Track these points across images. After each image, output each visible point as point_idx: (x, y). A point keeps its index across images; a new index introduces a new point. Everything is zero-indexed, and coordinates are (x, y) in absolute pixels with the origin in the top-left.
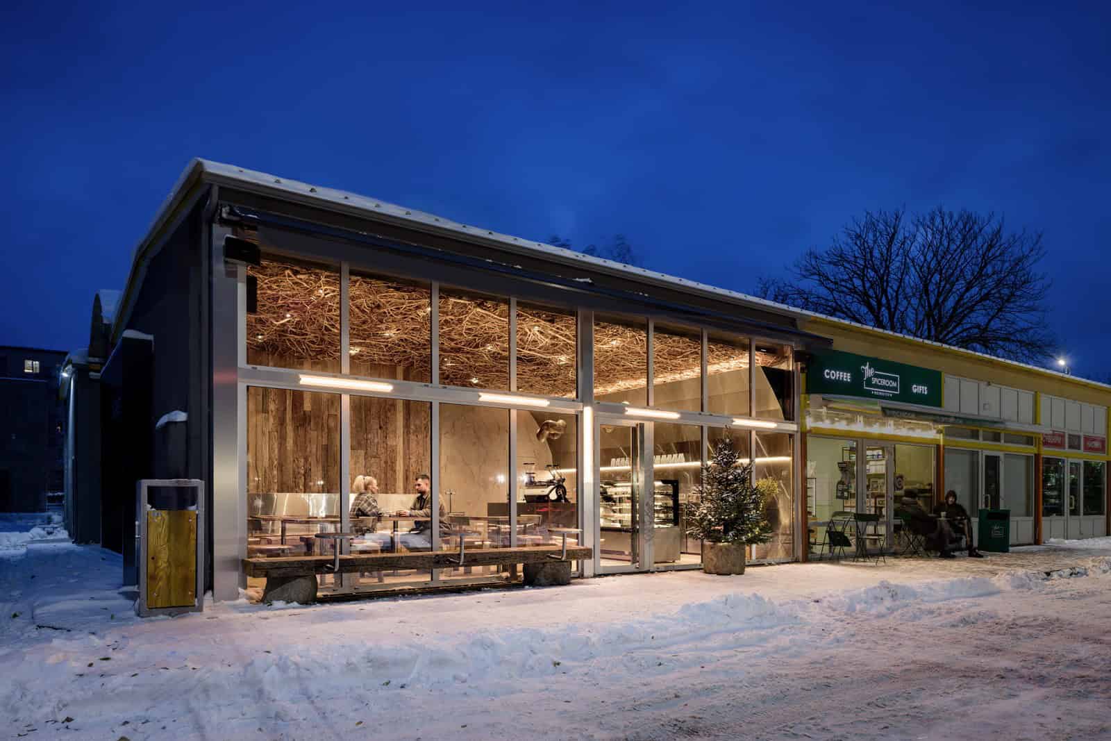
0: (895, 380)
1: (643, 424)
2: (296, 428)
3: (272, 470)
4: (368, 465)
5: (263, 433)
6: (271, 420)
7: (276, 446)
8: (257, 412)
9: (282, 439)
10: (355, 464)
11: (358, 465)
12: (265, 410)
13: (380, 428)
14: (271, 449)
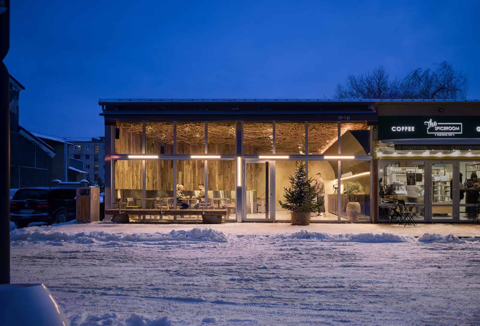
0: (459, 126)
1: (268, 162)
2: (199, 169)
3: (191, 183)
4: (224, 180)
5: (188, 171)
6: (191, 167)
7: (192, 175)
8: (186, 164)
9: (194, 173)
10: (220, 180)
11: (220, 181)
12: (189, 164)
13: (229, 167)
14: (191, 176)
